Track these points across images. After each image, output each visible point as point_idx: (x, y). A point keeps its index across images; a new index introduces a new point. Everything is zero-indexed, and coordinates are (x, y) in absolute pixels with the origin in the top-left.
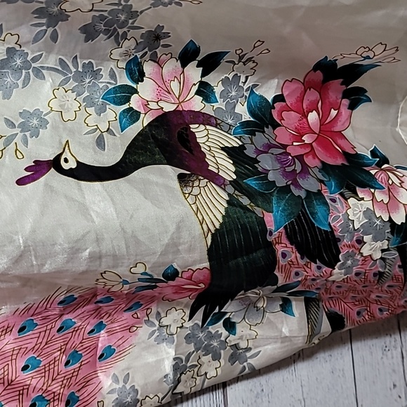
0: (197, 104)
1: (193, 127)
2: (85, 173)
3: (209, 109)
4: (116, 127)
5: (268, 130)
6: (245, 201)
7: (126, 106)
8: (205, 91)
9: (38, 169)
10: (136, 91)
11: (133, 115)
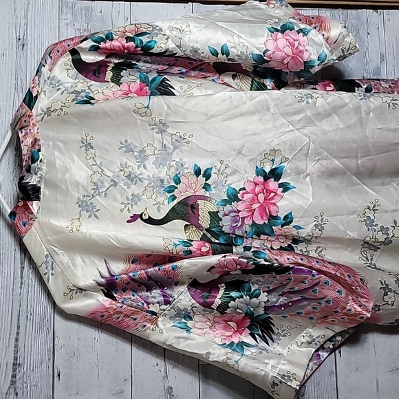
0: (202, 192)
1: (199, 202)
2: (150, 221)
3: (207, 194)
4: (166, 202)
5: (234, 204)
6: (209, 235)
7: (172, 194)
8: (207, 187)
9: (134, 218)
10: (177, 188)
11: (174, 198)
